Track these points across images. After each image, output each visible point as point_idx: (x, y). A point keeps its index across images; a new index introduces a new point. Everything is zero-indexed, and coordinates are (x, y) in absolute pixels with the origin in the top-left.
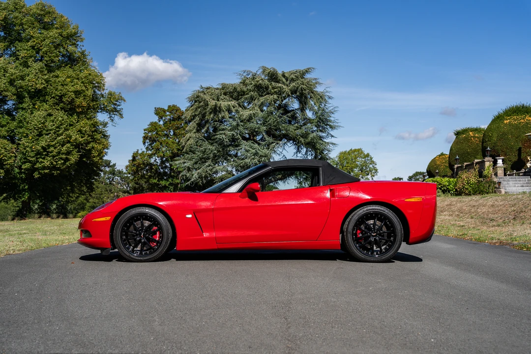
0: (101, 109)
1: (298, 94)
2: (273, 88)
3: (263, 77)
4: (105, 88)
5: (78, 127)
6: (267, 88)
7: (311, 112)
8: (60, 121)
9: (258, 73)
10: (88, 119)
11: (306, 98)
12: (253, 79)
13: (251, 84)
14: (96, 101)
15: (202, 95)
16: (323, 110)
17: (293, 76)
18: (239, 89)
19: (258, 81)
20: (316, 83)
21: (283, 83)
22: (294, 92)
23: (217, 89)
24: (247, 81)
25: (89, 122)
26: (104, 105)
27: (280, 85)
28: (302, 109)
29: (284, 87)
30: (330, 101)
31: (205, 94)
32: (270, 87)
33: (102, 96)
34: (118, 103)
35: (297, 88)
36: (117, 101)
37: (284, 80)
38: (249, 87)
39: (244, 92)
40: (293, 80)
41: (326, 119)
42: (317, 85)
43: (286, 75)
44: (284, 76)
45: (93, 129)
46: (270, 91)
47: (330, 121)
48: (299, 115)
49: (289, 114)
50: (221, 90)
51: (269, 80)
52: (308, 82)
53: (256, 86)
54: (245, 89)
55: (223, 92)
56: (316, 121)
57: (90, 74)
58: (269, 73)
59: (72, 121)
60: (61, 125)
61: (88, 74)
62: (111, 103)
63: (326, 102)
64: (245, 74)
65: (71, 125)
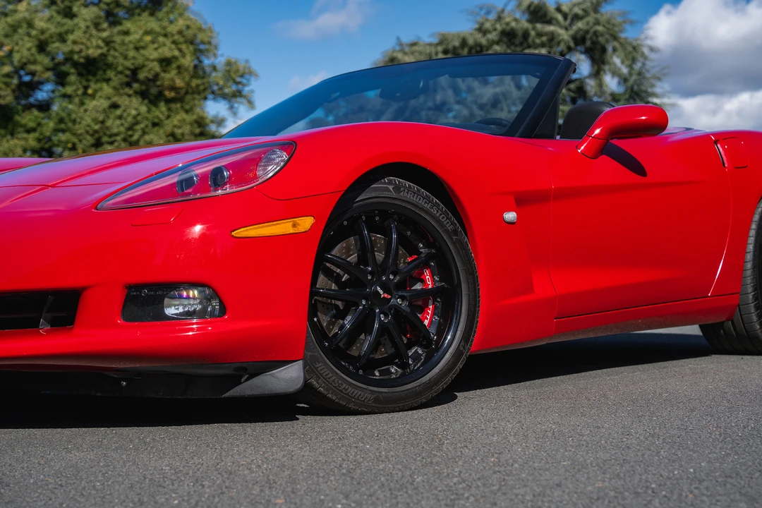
0: (213, 93)
1: (588, 43)
2: (539, 35)
3: (518, 16)
4: (220, 52)
5: (168, 129)
6: (526, 35)
7: (616, 80)
8: (135, 117)
9: (509, 8)
10: (187, 112)
11: (604, 50)
12: (499, 18)
13: (495, 30)
14: (203, 78)
15: (400, 56)
16: (640, 74)
17: (577, 10)
18: (471, 41)
19: (508, 24)
20: (624, 22)
21: (558, 24)
22: (579, 40)
23: (430, 45)
24: (488, 25)
25: (189, 118)
26: (217, 84)
27: (551, 28)
28: (597, 74)
29: (561, 31)
30: (653, 56)
31: (405, 53)
32: (533, 33)
33: (214, 68)
34: (244, 81)
35: (587, 32)
36: (242, 76)
37: (560, 17)
38: (493, 36)
39: (481, 46)
40: (576, 17)
41: (646, 92)
42: (627, 27)
43: (565, 8)
44: (559, 9)
45: (197, 131)
46: (533, 42)
47: (655, 95)
48: (591, 85)
49: (572, 86)
50: (437, 45)
51: (530, 21)
52: (608, 22)
53: (504, 33)
54: (484, 41)
55: (440, 49)
56: (627, 96)
57: (188, 27)
58: (529, 6)
59: (158, 117)
60: (137, 123)
61: (184, 28)
62: (231, 81)
63: (646, 58)
64: (483, 12)
65: (155, 125)
